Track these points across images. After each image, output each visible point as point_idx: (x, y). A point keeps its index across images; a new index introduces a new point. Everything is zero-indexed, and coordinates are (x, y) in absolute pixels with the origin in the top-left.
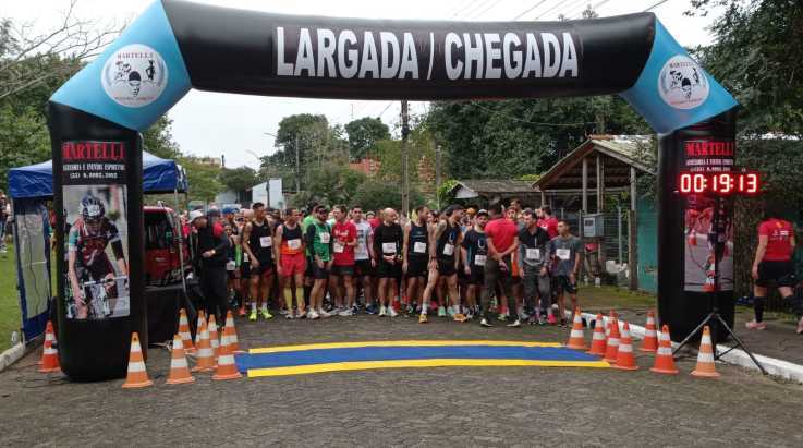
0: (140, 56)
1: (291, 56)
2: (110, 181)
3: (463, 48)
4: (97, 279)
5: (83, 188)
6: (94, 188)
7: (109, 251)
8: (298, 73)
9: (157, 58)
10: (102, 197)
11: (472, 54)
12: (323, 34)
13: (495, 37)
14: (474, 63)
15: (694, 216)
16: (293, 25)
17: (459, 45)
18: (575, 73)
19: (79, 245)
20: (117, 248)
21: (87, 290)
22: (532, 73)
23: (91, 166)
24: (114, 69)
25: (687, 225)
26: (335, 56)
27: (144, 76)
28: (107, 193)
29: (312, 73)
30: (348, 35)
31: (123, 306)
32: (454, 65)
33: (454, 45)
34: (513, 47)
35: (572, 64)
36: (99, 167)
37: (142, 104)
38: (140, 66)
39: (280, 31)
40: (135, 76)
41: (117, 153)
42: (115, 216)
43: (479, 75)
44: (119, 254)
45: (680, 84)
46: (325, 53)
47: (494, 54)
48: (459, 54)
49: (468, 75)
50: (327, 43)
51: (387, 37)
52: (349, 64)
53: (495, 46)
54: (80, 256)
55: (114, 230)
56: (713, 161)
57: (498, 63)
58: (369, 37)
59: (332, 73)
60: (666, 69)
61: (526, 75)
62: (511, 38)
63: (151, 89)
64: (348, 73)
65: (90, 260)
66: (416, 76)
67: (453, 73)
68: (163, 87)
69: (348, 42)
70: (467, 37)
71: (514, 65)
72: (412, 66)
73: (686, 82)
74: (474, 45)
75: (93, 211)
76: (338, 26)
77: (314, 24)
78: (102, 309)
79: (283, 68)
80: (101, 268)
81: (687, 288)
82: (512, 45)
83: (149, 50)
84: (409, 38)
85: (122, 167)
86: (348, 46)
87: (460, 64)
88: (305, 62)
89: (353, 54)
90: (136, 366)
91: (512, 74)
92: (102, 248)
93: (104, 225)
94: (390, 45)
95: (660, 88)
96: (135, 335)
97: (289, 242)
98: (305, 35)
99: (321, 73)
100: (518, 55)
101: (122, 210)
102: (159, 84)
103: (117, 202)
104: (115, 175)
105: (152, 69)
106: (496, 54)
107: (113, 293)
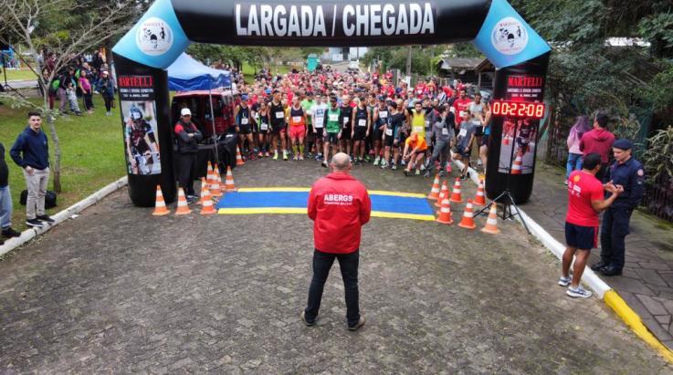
0: (156, 25)
1: (245, 23)
2: (145, 99)
3: (355, 16)
4: (141, 153)
5: (131, 103)
6: (136, 103)
7: (147, 138)
8: (250, 34)
9: (166, 26)
10: (140, 108)
11: (361, 19)
12: (264, 8)
13: (376, 8)
14: (363, 26)
15: (508, 125)
16: (246, 3)
17: (353, 13)
18: (432, 31)
19: (131, 134)
20: (151, 136)
21: (137, 159)
22: (402, 31)
23: (133, 91)
24: (143, 33)
25: (504, 131)
26: (272, 23)
27: (159, 37)
28: (143, 105)
29: (258, 34)
30: (280, 9)
31: (157, 168)
32: (349, 27)
33: (349, 14)
34: (389, 15)
35: (430, 25)
36: (138, 91)
37: (160, 53)
38: (157, 32)
39: (238, 8)
40: (154, 37)
41: (148, 82)
42: (149, 119)
43: (366, 33)
44: (153, 140)
45: (506, 37)
46: (266, 21)
47: (376, 19)
48: (352, 20)
49: (358, 33)
50: (267, 15)
51: (305, 9)
52: (281, 27)
53: (377, 13)
54: (131, 140)
55: (149, 127)
56: (525, 90)
57: (379, 25)
58: (293, 10)
59: (271, 33)
60: (497, 27)
61: (398, 32)
62: (389, 8)
63: (164, 45)
64: (281, 33)
65: (137, 142)
66: (324, 34)
67: (349, 32)
68: (171, 43)
69: (280, 13)
70: (358, 7)
71: (389, 26)
72: (321, 28)
73: (511, 36)
74: (362, 13)
75: (137, 116)
76: (273, 3)
78: (145, 170)
79: (241, 31)
80: (142, 148)
81: (500, 171)
82: (389, 13)
83: (161, 21)
84: (319, 10)
85: (151, 91)
86: (280, 16)
87: (353, 26)
88: (253, 27)
89: (283, 22)
90: (160, 203)
91: (388, 32)
92: (143, 136)
93: (142, 124)
94: (307, 14)
95: (492, 39)
96: (158, 187)
97: (294, 118)
98: (253, 9)
99: (264, 34)
100: (392, 20)
101: (153, 115)
102: (169, 42)
103: (150, 110)
104: (147, 96)
105: (163, 32)
106: (377, 19)
107: (150, 161)
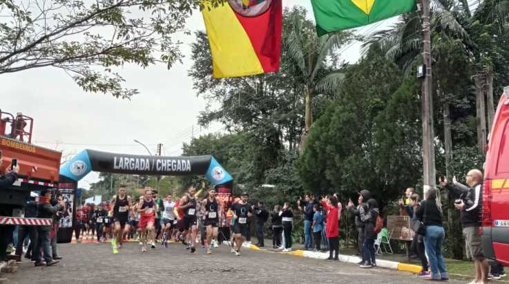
0: (80, 163)
1: (118, 164)
2: (70, 193)
3: (161, 163)
4: (65, 217)
7: (68, 210)
8: (119, 168)
9: (84, 164)
11: (163, 165)
12: (126, 159)
13: (169, 161)
14: (164, 167)
16: (119, 156)
18: (190, 170)
20: (70, 210)
21: (62, 220)
22: (179, 170)
23: (66, 189)
24: (74, 166)
26: (129, 164)
27: (81, 168)
28: (69, 196)
29: (122, 168)
30: (132, 159)
31: (70, 224)
33: (159, 163)
34: (174, 164)
35: (189, 168)
36: (68, 190)
38: (80, 166)
39: (115, 158)
40: (79, 168)
41: (72, 186)
43: (165, 170)
44: (71, 211)
45: (217, 174)
46: (126, 164)
48: (160, 165)
49: (162, 170)
50: (127, 161)
51: (142, 160)
52: (132, 166)
53: (169, 163)
55: (70, 205)
56: (225, 193)
57: (170, 167)
58: (137, 160)
59: (128, 168)
60: (214, 170)
61: (177, 170)
62: (174, 161)
63: (82, 171)
64: (131, 168)
66: (149, 170)
67: (158, 169)
70: (162, 160)
71: (174, 168)
72: (148, 167)
73: (219, 173)
74: (164, 163)
76: (129, 157)
77: (124, 156)
78: (66, 225)
79: (115, 167)
80: (66, 215)
83: (83, 162)
84: (147, 160)
85: (72, 190)
86: (132, 162)
87: (160, 167)
88: (121, 166)
89: (133, 164)
90: (74, 238)
91: (174, 170)
93: (68, 204)
94: (143, 162)
95: (212, 174)
98: (121, 159)
99: (125, 168)
100: (175, 166)
102: (84, 170)
105: (83, 166)
106: (170, 165)
107: (68, 221)
